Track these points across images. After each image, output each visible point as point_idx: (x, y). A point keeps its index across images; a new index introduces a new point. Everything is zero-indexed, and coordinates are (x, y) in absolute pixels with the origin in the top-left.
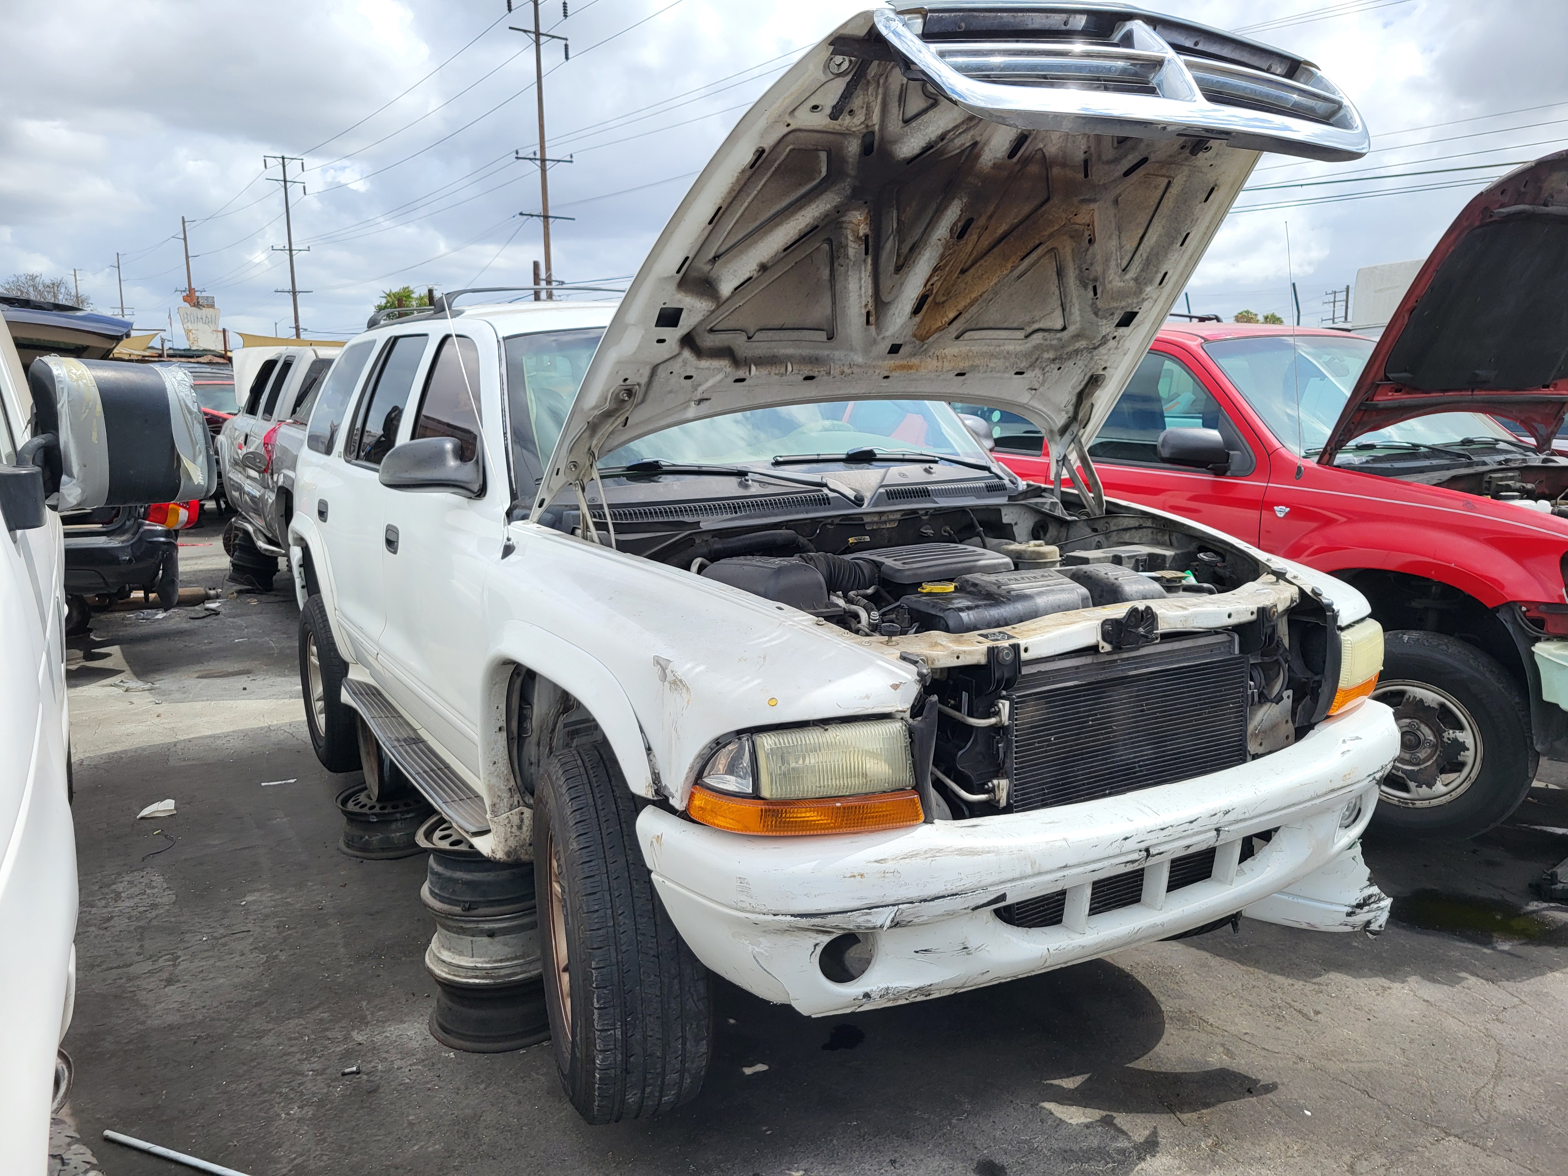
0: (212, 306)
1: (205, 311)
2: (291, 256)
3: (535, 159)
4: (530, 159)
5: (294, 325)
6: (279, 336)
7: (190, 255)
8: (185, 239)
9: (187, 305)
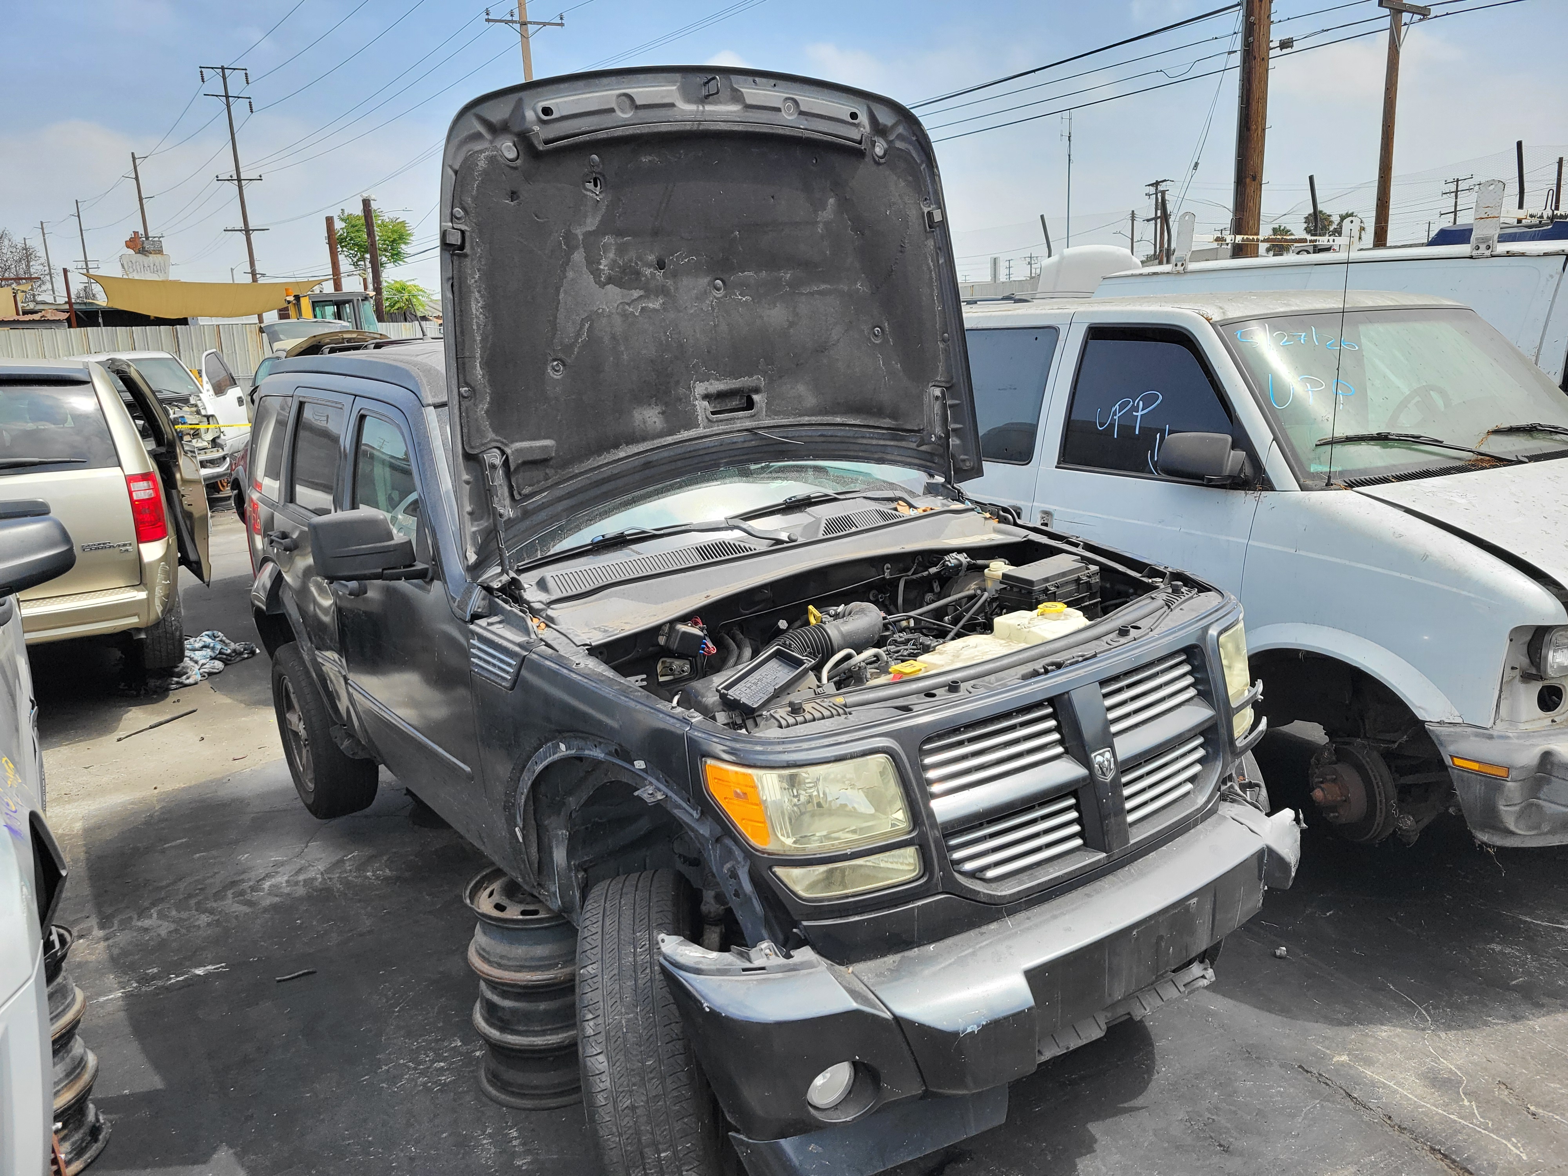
0: (160, 252)
1: (152, 258)
2: (240, 188)
3: (513, 22)
4: (507, 22)
5: (250, 271)
6: (236, 282)
7: (143, 196)
8: (137, 178)
9: (131, 252)
